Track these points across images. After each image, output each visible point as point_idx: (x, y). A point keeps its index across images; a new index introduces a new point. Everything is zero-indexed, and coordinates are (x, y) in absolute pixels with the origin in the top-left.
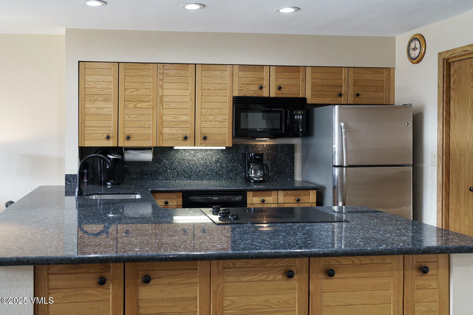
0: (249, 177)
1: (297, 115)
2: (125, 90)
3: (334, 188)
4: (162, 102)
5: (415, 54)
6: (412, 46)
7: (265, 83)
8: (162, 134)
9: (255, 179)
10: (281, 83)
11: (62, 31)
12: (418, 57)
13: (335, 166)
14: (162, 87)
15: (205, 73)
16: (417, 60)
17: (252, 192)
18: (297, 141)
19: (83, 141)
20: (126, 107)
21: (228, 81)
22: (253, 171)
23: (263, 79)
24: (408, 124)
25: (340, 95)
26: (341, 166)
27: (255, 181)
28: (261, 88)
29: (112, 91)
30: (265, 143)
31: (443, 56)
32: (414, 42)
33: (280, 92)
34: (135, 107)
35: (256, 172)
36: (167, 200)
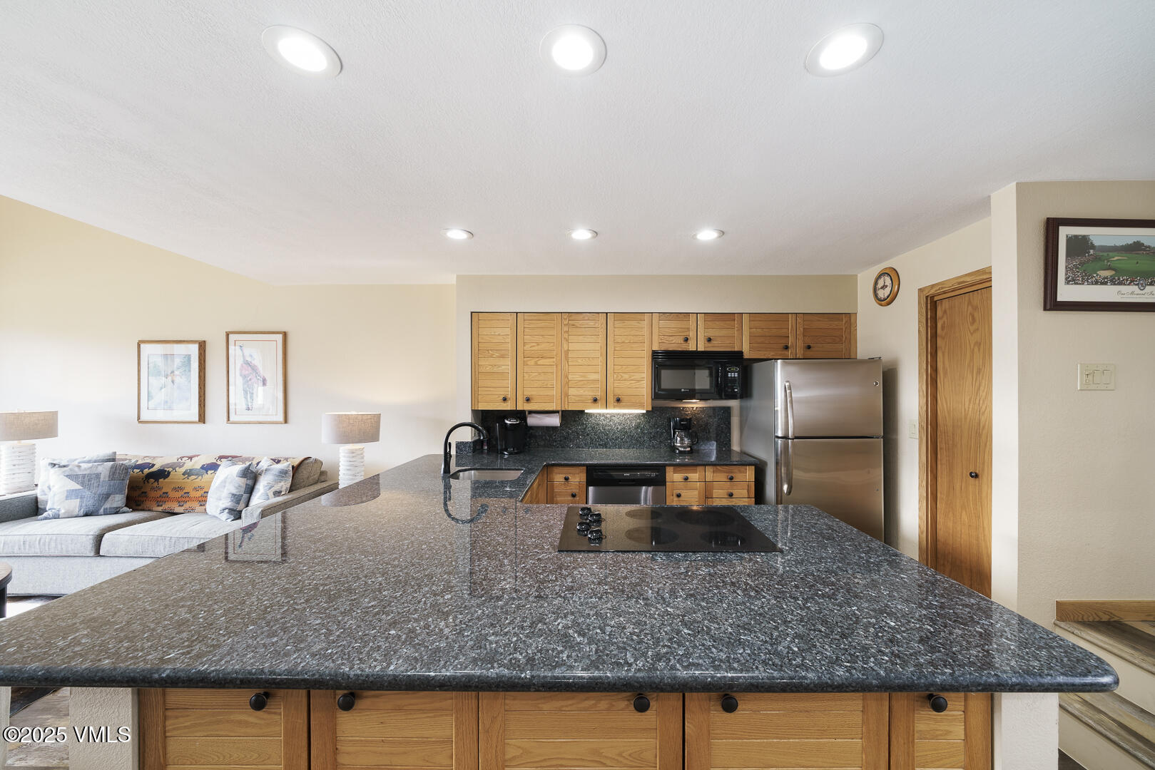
0: (674, 446)
1: (731, 372)
2: (524, 344)
3: (777, 463)
4: (567, 358)
5: (883, 294)
6: (881, 283)
7: (692, 335)
8: (567, 395)
9: (680, 449)
10: (711, 333)
11: (452, 279)
12: (888, 297)
13: (778, 437)
14: (567, 340)
15: (618, 324)
16: (888, 301)
17: (672, 468)
18: (734, 404)
19: (476, 403)
20: (525, 364)
21: (646, 332)
22: (679, 439)
23: (688, 329)
24: (877, 384)
25: (787, 348)
26: (785, 437)
27: (680, 452)
28: (686, 340)
29: (510, 346)
30: (695, 406)
31: (926, 293)
32: (882, 279)
33: (710, 345)
34: (536, 364)
35: (682, 440)
36: (567, 476)
